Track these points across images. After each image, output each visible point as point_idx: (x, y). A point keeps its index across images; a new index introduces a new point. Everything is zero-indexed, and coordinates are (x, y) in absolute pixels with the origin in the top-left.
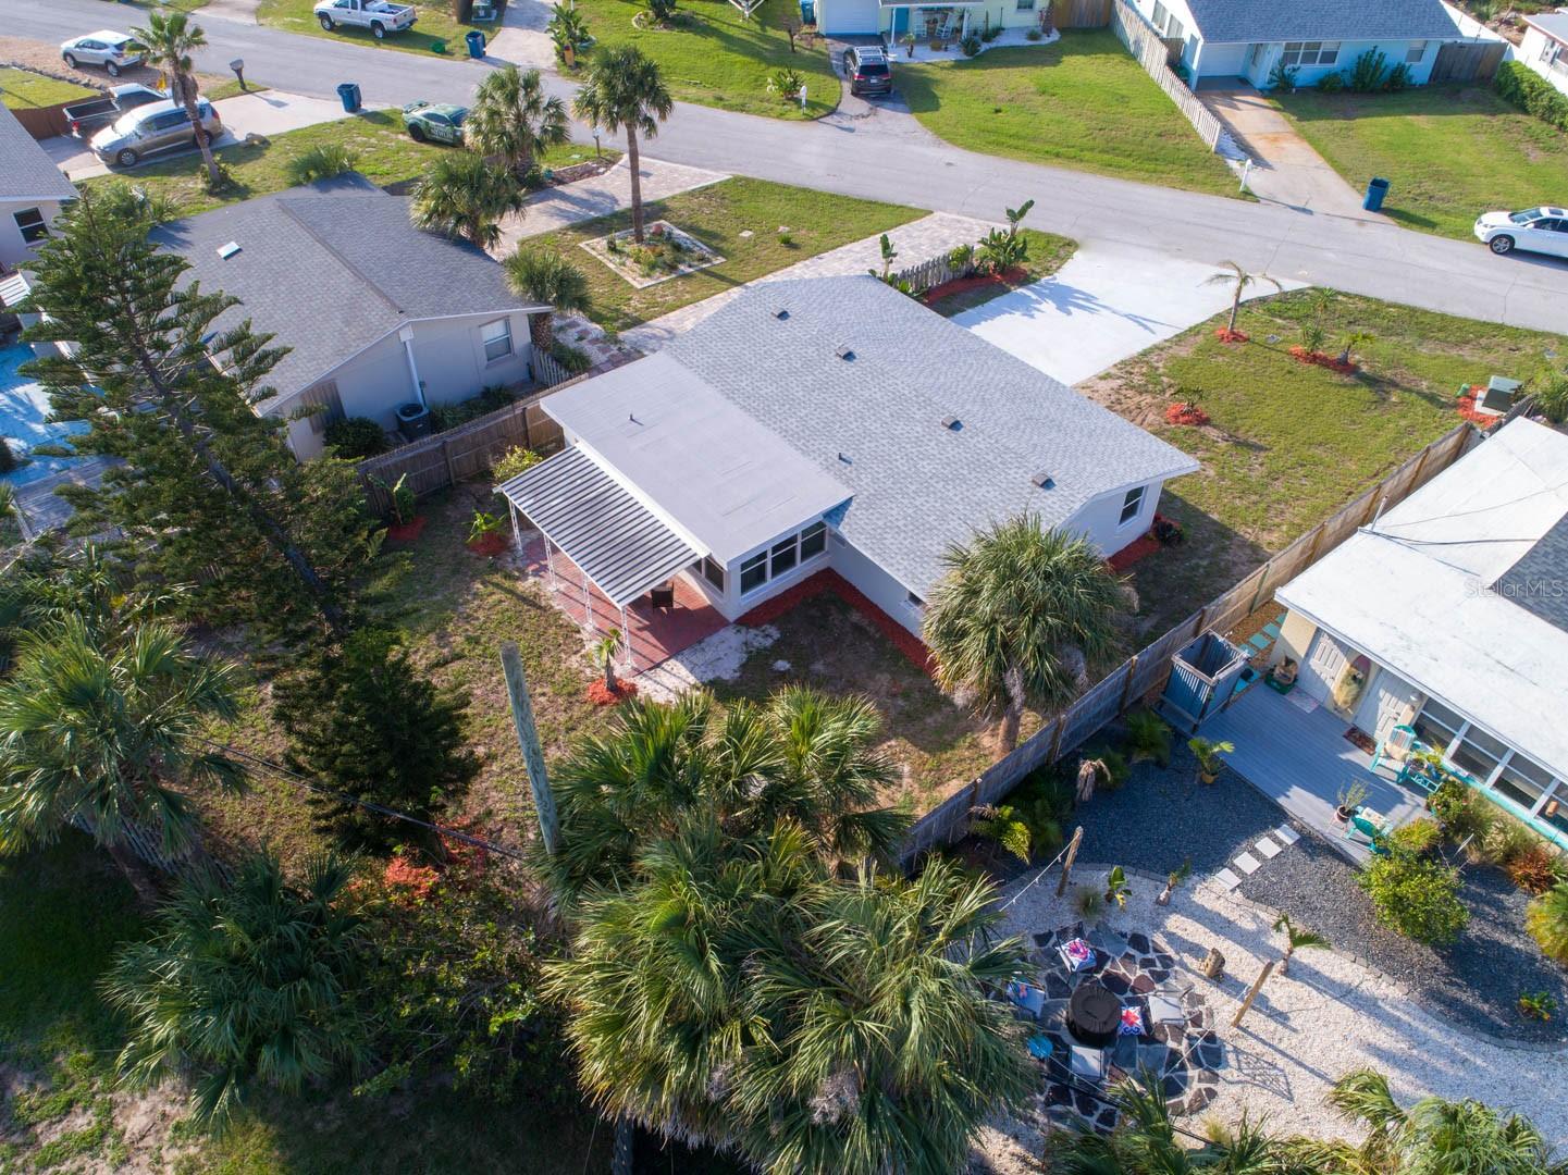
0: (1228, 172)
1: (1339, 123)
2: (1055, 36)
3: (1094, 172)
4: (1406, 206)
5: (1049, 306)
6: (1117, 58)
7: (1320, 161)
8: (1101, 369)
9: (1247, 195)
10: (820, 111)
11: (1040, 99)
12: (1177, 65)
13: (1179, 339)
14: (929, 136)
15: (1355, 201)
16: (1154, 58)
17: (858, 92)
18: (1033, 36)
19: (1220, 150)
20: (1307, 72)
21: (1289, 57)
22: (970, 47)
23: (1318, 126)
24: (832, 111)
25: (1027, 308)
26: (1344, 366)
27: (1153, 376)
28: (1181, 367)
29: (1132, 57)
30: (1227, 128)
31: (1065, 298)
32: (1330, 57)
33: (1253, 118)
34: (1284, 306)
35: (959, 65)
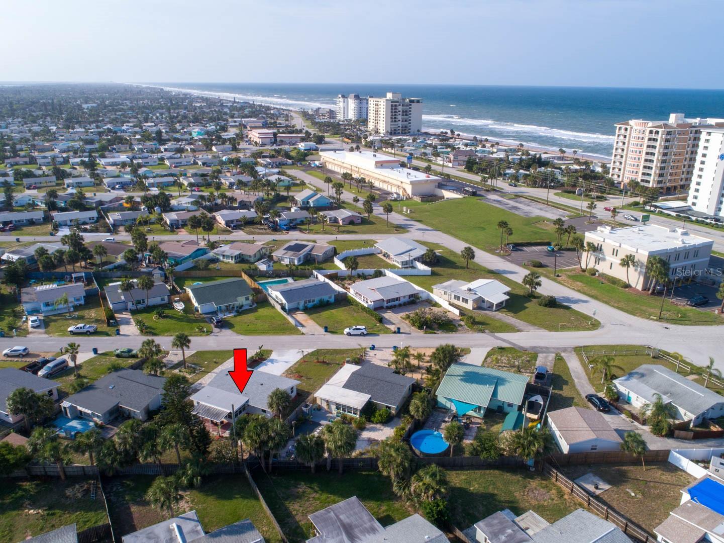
0: (298, 330)
1: (318, 314)
2: (255, 305)
3: (272, 335)
4: (332, 330)
5: (270, 363)
6: (270, 308)
7: (316, 324)
8: (282, 372)
9: (303, 334)
10: (209, 332)
11: (256, 321)
12: (283, 308)
13: (295, 364)
14: (235, 334)
15: (323, 331)
16: (278, 308)
17: (216, 327)
18: (251, 306)
19: (296, 325)
20: (310, 305)
21: (305, 302)
22: (237, 311)
23: (314, 316)
24: (212, 332)
25: (266, 364)
26: (324, 362)
27: (292, 371)
28: (296, 368)
29: (274, 307)
30: (296, 320)
31: (272, 361)
32: (313, 301)
33: (301, 316)
34: (312, 354)
35: (235, 316)
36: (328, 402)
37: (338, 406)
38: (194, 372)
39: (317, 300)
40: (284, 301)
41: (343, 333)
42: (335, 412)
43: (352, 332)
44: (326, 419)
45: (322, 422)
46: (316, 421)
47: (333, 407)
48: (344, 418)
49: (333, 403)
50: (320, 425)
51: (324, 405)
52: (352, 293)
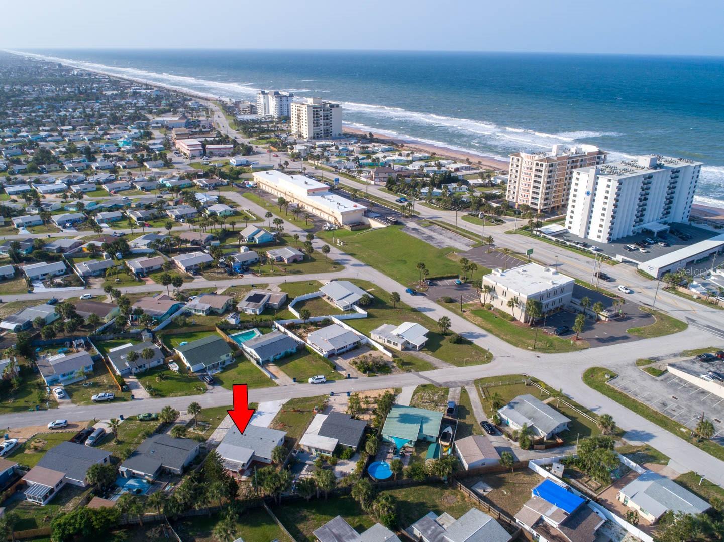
0: (273, 382)
1: (286, 365)
2: (235, 360)
3: (254, 388)
4: (299, 380)
5: (259, 415)
6: (247, 362)
7: (285, 375)
8: (270, 422)
9: (278, 385)
10: (205, 390)
11: (239, 376)
12: (258, 363)
13: (278, 414)
14: (225, 390)
15: (292, 381)
16: (254, 363)
17: (209, 384)
18: (231, 361)
19: (271, 378)
20: (278, 357)
21: (275, 356)
22: (222, 368)
23: (283, 367)
24: (207, 390)
25: (256, 417)
26: (299, 411)
27: (277, 421)
28: (280, 419)
29: (249, 361)
30: (269, 372)
31: (260, 413)
32: (280, 354)
33: (273, 368)
34: (289, 403)
35: (222, 372)
36: (309, 448)
37: (316, 450)
38: (205, 429)
39: (283, 353)
40: (258, 357)
41: (307, 382)
42: (314, 454)
43: (314, 381)
44: (309, 459)
45: (308, 462)
46: (303, 461)
47: (313, 450)
48: (322, 457)
49: (313, 448)
50: (306, 464)
51: (307, 449)
52: (309, 343)
